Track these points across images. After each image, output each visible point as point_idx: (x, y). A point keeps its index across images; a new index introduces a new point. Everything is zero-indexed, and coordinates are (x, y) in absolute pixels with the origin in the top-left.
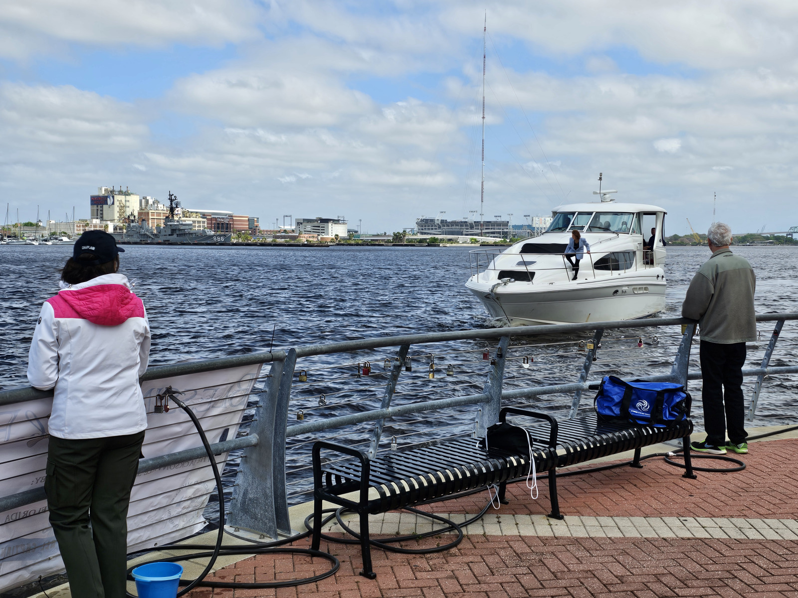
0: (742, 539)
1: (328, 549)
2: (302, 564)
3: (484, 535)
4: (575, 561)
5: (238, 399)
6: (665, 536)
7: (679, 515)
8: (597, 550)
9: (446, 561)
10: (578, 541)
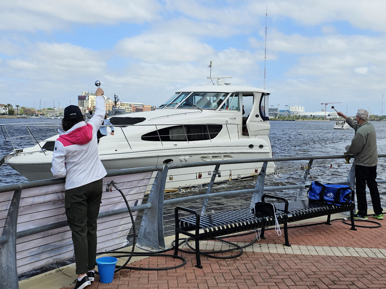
0: (375, 258)
1: (182, 255)
2: (170, 261)
3: (253, 252)
4: (294, 264)
5: (142, 187)
6: (338, 255)
7: (346, 246)
8: (305, 260)
9: (235, 262)
10: (296, 256)
